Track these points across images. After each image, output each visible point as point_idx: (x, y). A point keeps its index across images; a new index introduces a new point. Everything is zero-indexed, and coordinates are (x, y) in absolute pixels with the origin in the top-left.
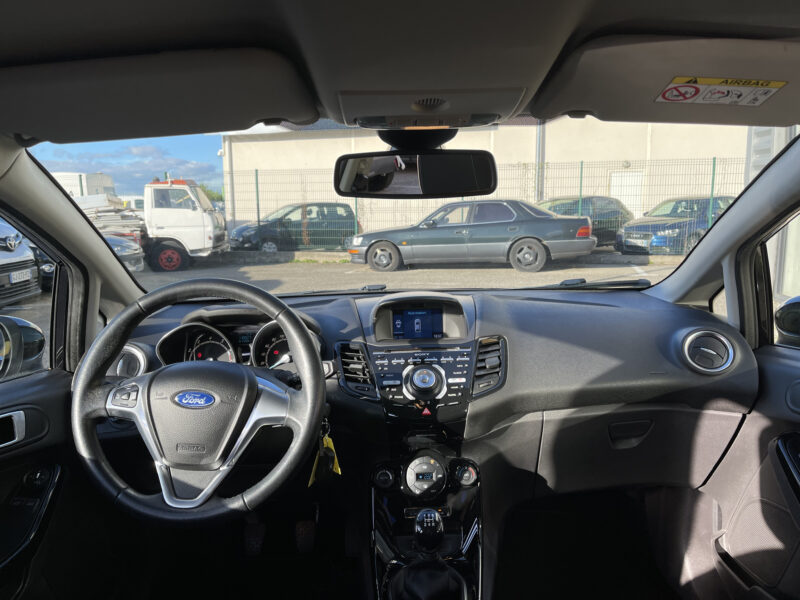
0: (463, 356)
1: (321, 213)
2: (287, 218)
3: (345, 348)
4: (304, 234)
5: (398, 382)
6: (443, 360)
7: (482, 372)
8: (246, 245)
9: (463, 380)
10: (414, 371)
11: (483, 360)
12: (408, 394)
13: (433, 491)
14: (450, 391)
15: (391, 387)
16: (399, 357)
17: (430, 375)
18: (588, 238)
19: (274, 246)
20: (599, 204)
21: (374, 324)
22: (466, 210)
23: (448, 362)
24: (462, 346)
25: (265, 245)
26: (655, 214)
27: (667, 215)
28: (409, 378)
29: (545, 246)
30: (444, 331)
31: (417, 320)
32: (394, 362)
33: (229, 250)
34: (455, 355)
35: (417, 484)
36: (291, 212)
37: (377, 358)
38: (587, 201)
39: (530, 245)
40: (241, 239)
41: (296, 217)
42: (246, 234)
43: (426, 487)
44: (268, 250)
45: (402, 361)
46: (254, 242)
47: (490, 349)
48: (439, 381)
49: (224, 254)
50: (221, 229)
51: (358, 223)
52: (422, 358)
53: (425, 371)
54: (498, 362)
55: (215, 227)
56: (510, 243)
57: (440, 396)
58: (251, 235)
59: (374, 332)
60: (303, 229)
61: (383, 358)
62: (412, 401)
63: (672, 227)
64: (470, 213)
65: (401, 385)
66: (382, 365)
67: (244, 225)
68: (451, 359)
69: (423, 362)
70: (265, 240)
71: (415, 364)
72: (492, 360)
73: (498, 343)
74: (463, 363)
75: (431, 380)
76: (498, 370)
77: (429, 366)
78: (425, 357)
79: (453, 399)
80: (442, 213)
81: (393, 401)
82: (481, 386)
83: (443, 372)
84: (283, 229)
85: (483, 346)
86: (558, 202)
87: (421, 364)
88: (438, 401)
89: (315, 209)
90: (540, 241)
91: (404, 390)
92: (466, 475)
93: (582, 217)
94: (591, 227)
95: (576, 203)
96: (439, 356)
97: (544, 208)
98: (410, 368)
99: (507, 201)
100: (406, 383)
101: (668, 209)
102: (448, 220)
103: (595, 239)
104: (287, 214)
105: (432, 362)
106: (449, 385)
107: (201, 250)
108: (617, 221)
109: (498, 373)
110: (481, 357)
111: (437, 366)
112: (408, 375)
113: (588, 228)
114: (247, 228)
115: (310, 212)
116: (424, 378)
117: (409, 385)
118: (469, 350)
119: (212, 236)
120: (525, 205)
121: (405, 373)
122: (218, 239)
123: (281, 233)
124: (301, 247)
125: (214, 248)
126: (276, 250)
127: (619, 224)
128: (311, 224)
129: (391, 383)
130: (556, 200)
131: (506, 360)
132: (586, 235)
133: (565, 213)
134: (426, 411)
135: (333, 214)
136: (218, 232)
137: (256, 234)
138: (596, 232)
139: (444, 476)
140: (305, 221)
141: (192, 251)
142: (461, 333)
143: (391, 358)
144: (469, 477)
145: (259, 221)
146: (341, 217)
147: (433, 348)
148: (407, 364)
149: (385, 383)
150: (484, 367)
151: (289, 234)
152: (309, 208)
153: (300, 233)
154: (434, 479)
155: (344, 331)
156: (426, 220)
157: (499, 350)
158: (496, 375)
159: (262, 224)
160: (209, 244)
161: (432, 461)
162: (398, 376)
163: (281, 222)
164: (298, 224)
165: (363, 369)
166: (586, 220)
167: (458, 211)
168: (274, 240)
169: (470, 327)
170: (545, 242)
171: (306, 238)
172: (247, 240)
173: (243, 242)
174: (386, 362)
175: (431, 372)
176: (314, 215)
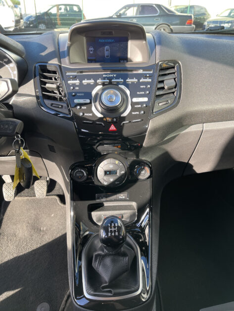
0: (146, 77)
1: (66, 9)
2: (49, 11)
3: (44, 69)
4: (58, 20)
5: (88, 101)
6: (129, 80)
7: (161, 92)
8: (31, 25)
9: (146, 99)
10: (103, 90)
11: (162, 82)
12: (96, 112)
13: (117, 183)
14: (133, 109)
15: (81, 105)
16: (89, 77)
17: (116, 95)
18: (191, 25)
19: (44, 26)
20: (197, 9)
21: (69, 48)
22: (136, 8)
23: (133, 83)
24: (144, 69)
25: (40, 25)
26: (221, 16)
27: (226, 17)
28: (98, 97)
29: (171, 29)
30: (129, 56)
31: (107, 47)
32: (85, 82)
33: (23, 28)
34: (139, 76)
35: (105, 178)
36: (52, 8)
37: (69, 78)
38: (192, 7)
39: (165, 28)
40: (28, 22)
41: (54, 11)
42: (31, 19)
43: (112, 180)
44: (42, 28)
45: (92, 81)
46: (35, 24)
47: (168, 72)
48: (125, 100)
49: (21, 30)
50: (18, 17)
51: (84, 15)
52: (110, 79)
53: (112, 91)
54: (174, 84)
55: (16, 16)
56: (155, 27)
57: (125, 114)
58: (33, 20)
59: (69, 55)
60: (57, 17)
61: (75, 78)
62: (100, 118)
63: (228, 22)
64: (137, 10)
65: (91, 103)
66: (74, 85)
67: (30, 15)
68: (135, 80)
69: (110, 83)
70: (39, 23)
71: (103, 84)
72: (169, 82)
73: (174, 68)
74: (146, 84)
75: (117, 100)
76: (174, 90)
77: (116, 86)
78: (113, 78)
79: (136, 117)
80: (124, 10)
81: (83, 118)
82: (160, 104)
83: (128, 92)
84: (48, 17)
85: (162, 69)
86: (178, 7)
87: (109, 84)
88: (124, 119)
89: (63, 7)
90: (169, 26)
91: (93, 109)
92: (143, 172)
93: (189, 15)
94: (193, 20)
95: (187, 8)
96: (125, 77)
97: (173, 9)
98: (99, 87)
99: (156, 5)
100: (95, 101)
101: (227, 14)
102: (126, 14)
103: (194, 26)
104: (49, 10)
105: (118, 83)
106: (133, 104)
107: (9, 28)
108: (204, 18)
109: (173, 93)
110: (161, 79)
111: (123, 87)
112: (97, 94)
113: (191, 20)
114: (31, 17)
115: (61, 9)
116: (111, 97)
117: (97, 103)
118: (152, 72)
119: (14, 20)
120: (164, 7)
121: (94, 93)
122: (17, 22)
123: (47, 19)
124: (57, 26)
125: (15, 26)
126: (45, 28)
127: (205, 20)
128: (61, 15)
129: (82, 101)
130: (178, 6)
131: (181, 82)
132: (190, 24)
133: (181, 12)
134: (113, 128)
135: (72, 10)
136: (17, 18)
137: (35, 20)
138: (195, 23)
139: (126, 172)
140: (59, 13)
141: (5, 28)
142: (143, 57)
143: (81, 78)
144: (144, 174)
145: (36, 13)
146: (75, 12)
147: (120, 71)
148: (96, 84)
149: (76, 101)
150: (163, 88)
151: (51, 19)
152: (60, 7)
153: (56, 19)
154: (118, 174)
155: (43, 54)
156: (116, 13)
157: (174, 73)
158: (172, 95)
159: (37, 14)
160: (13, 24)
161: (117, 162)
162: (88, 95)
163: (47, 14)
164: (55, 15)
165: (58, 87)
166: (191, 16)
167: (132, 9)
168: (44, 23)
169: (152, 53)
170: (171, 27)
171: (59, 22)
172: (32, 22)
173: (30, 24)
174: (77, 82)
175: (117, 92)
176: (63, 11)
